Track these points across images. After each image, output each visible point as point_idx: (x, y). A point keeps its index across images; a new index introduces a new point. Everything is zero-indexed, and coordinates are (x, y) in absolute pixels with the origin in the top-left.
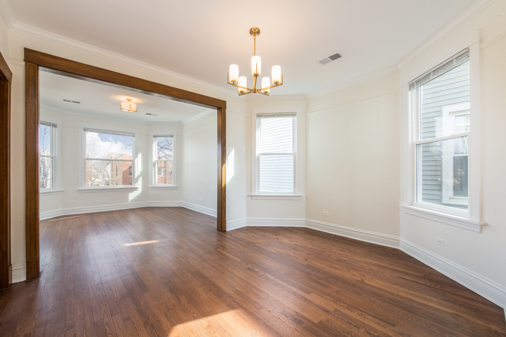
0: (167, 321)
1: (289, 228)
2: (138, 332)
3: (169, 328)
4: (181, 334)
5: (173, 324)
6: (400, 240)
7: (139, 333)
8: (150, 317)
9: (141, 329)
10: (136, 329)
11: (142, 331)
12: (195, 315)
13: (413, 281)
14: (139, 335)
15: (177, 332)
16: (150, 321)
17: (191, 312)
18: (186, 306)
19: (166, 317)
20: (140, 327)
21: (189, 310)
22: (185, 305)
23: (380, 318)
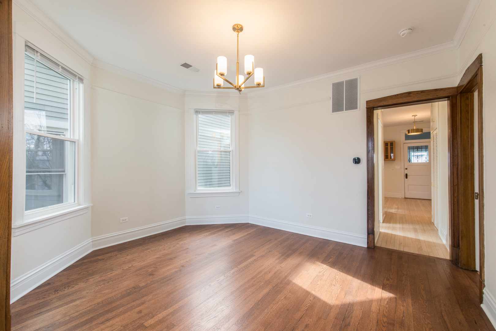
0: (332, 313)
1: (78, 263)
2: (358, 326)
3: (336, 308)
4: (334, 299)
5: (331, 307)
6: (186, 218)
7: (358, 324)
8: (338, 328)
9: (354, 325)
10: (357, 328)
11: (354, 324)
12: (312, 299)
13: (229, 231)
14: (358, 322)
15: (334, 302)
16: (342, 324)
17: (311, 302)
18: (306, 308)
19: (329, 315)
20: (353, 327)
21: (310, 304)
22: (305, 310)
23: (267, 241)
